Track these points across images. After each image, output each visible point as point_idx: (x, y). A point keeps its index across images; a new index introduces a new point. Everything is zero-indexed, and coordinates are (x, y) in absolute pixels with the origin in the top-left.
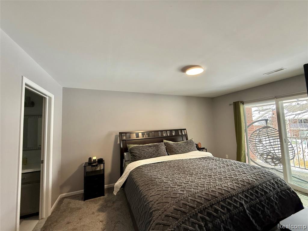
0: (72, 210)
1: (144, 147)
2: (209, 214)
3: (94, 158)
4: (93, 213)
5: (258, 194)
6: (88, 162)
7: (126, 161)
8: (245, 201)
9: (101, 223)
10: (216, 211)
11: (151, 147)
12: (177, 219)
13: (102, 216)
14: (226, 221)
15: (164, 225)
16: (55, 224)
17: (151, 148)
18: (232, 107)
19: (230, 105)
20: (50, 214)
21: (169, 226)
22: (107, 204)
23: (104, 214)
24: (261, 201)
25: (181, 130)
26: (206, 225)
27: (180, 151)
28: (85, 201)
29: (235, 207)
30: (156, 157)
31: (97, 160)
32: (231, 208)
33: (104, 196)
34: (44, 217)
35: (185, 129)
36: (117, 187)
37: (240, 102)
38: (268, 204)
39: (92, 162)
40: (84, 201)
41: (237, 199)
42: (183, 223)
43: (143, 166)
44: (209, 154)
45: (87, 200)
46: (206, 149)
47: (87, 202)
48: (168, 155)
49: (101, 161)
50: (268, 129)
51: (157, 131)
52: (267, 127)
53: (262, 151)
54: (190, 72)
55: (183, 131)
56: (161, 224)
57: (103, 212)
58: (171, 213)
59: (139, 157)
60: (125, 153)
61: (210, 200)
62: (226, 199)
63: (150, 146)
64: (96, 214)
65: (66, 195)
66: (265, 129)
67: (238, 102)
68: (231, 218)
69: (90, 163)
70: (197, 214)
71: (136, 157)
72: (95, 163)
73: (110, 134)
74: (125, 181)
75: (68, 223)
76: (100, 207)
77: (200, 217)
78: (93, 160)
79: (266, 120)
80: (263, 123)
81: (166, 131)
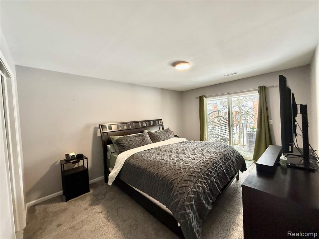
0: (56, 214)
1: (130, 137)
2: (208, 175)
3: (72, 154)
4: (86, 209)
5: (227, 159)
6: (65, 158)
7: (112, 153)
8: (222, 164)
9: (100, 214)
10: (211, 172)
11: (137, 136)
12: (192, 181)
13: (98, 208)
14: (216, 177)
15: (185, 186)
16: (40, 231)
17: (138, 138)
18: (198, 100)
19: (196, 98)
20: (25, 225)
21: (189, 186)
22: (97, 198)
23: (99, 206)
24: (229, 163)
25: (158, 120)
26: (207, 181)
27: (162, 139)
28: (68, 201)
29: (219, 168)
30: (144, 145)
31: (75, 156)
32: (217, 169)
33: (89, 192)
34: (18, 230)
35: (161, 120)
36: (112, 178)
37: (204, 97)
38: (232, 164)
39: (71, 159)
40: (66, 201)
41: (219, 164)
42: (196, 183)
43: (138, 153)
44: (184, 139)
45: (70, 201)
46: (178, 136)
47: (72, 201)
48: (153, 143)
49: (80, 157)
50: (220, 118)
51: (138, 122)
52: (219, 117)
53: (215, 134)
54: (179, 67)
55: (159, 121)
56: (183, 186)
57: (97, 204)
58: (187, 178)
59: (129, 147)
60: (108, 145)
61: (206, 166)
62: (214, 164)
63: (135, 136)
64: (90, 209)
65: (36, 202)
66: (217, 118)
67: (203, 96)
68: (218, 175)
69: (68, 159)
70: (201, 176)
71: (124, 147)
72: (75, 159)
73: (88, 127)
74: (120, 170)
75: (59, 225)
76: (90, 202)
77: (204, 178)
78: (71, 156)
79: (219, 111)
80: (216, 114)
81: (146, 121)
